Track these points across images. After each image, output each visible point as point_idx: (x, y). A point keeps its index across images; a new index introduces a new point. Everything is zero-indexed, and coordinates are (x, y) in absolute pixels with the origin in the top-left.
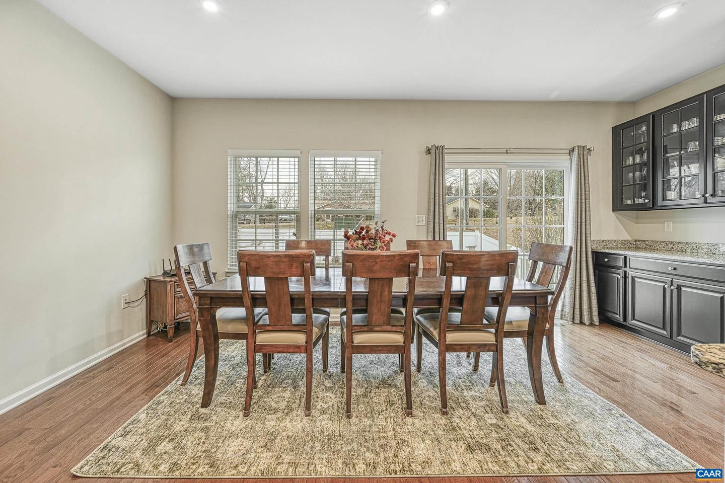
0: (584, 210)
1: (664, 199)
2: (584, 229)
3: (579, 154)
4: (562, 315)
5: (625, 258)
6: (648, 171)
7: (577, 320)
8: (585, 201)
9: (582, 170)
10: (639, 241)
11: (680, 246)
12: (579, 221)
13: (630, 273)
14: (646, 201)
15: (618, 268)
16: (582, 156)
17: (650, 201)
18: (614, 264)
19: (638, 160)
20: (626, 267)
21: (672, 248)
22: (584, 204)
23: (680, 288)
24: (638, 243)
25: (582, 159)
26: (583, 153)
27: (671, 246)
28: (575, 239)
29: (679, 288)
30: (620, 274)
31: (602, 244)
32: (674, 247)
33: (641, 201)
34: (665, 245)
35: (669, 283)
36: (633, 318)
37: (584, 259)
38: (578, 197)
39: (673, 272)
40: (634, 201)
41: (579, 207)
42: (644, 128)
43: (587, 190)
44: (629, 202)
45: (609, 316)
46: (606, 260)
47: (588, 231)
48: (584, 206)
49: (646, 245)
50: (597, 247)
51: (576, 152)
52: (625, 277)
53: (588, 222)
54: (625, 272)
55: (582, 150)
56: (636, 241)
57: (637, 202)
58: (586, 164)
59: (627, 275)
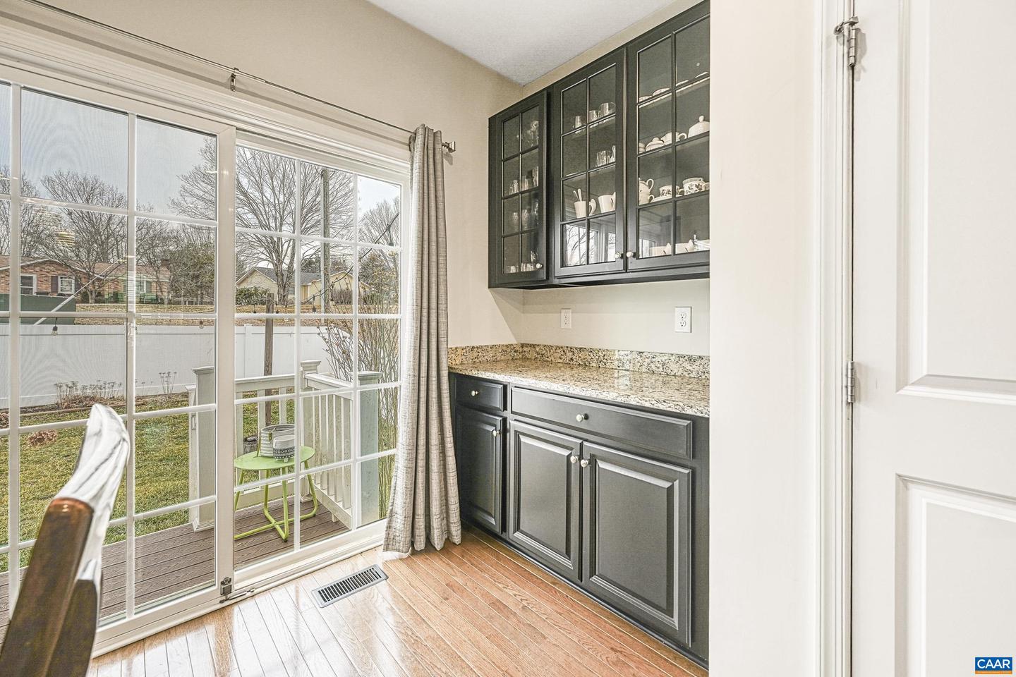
0: (434, 279)
1: (563, 264)
2: (433, 324)
3: (425, 146)
4: (388, 538)
5: (505, 387)
6: (540, 211)
7: (420, 545)
8: (437, 260)
9: (432, 185)
10: (527, 345)
11: (582, 355)
12: (425, 305)
13: (513, 425)
14: (538, 266)
15: (493, 411)
16: (431, 152)
17: (543, 266)
18: (484, 402)
19: (526, 187)
20: (505, 408)
21: (572, 359)
22: (434, 265)
23: (596, 462)
24: (525, 349)
25: (431, 160)
26: (434, 149)
27: (569, 355)
28: (415, 349)
29: (593, 461)
30: (495, 426)
31: (470, 355)
32: (574, 357)
33: (530, 268)
34: (562, 353)
35: (577, 450)
36: (517, 528)
37: (434, 394)
38: (423, 247)
39: (584, 425)
40: (520, 268)
41: (426, 271)
42: (535, 125)
43: (441, 233)
44: (513, 270)
45: (479, 519)
46: (473, 393)
47: (442, 327)
48: (434, 271)
49: (538, 353)
50: (462, 364)
51: (419, 140)
52: (504, 431)
53: (442, 307)
54: (505, 420)
55: (431, 139)
56: (523, 345)
57: (523, 269)
58: (439, 173)
59: (508, 427)
